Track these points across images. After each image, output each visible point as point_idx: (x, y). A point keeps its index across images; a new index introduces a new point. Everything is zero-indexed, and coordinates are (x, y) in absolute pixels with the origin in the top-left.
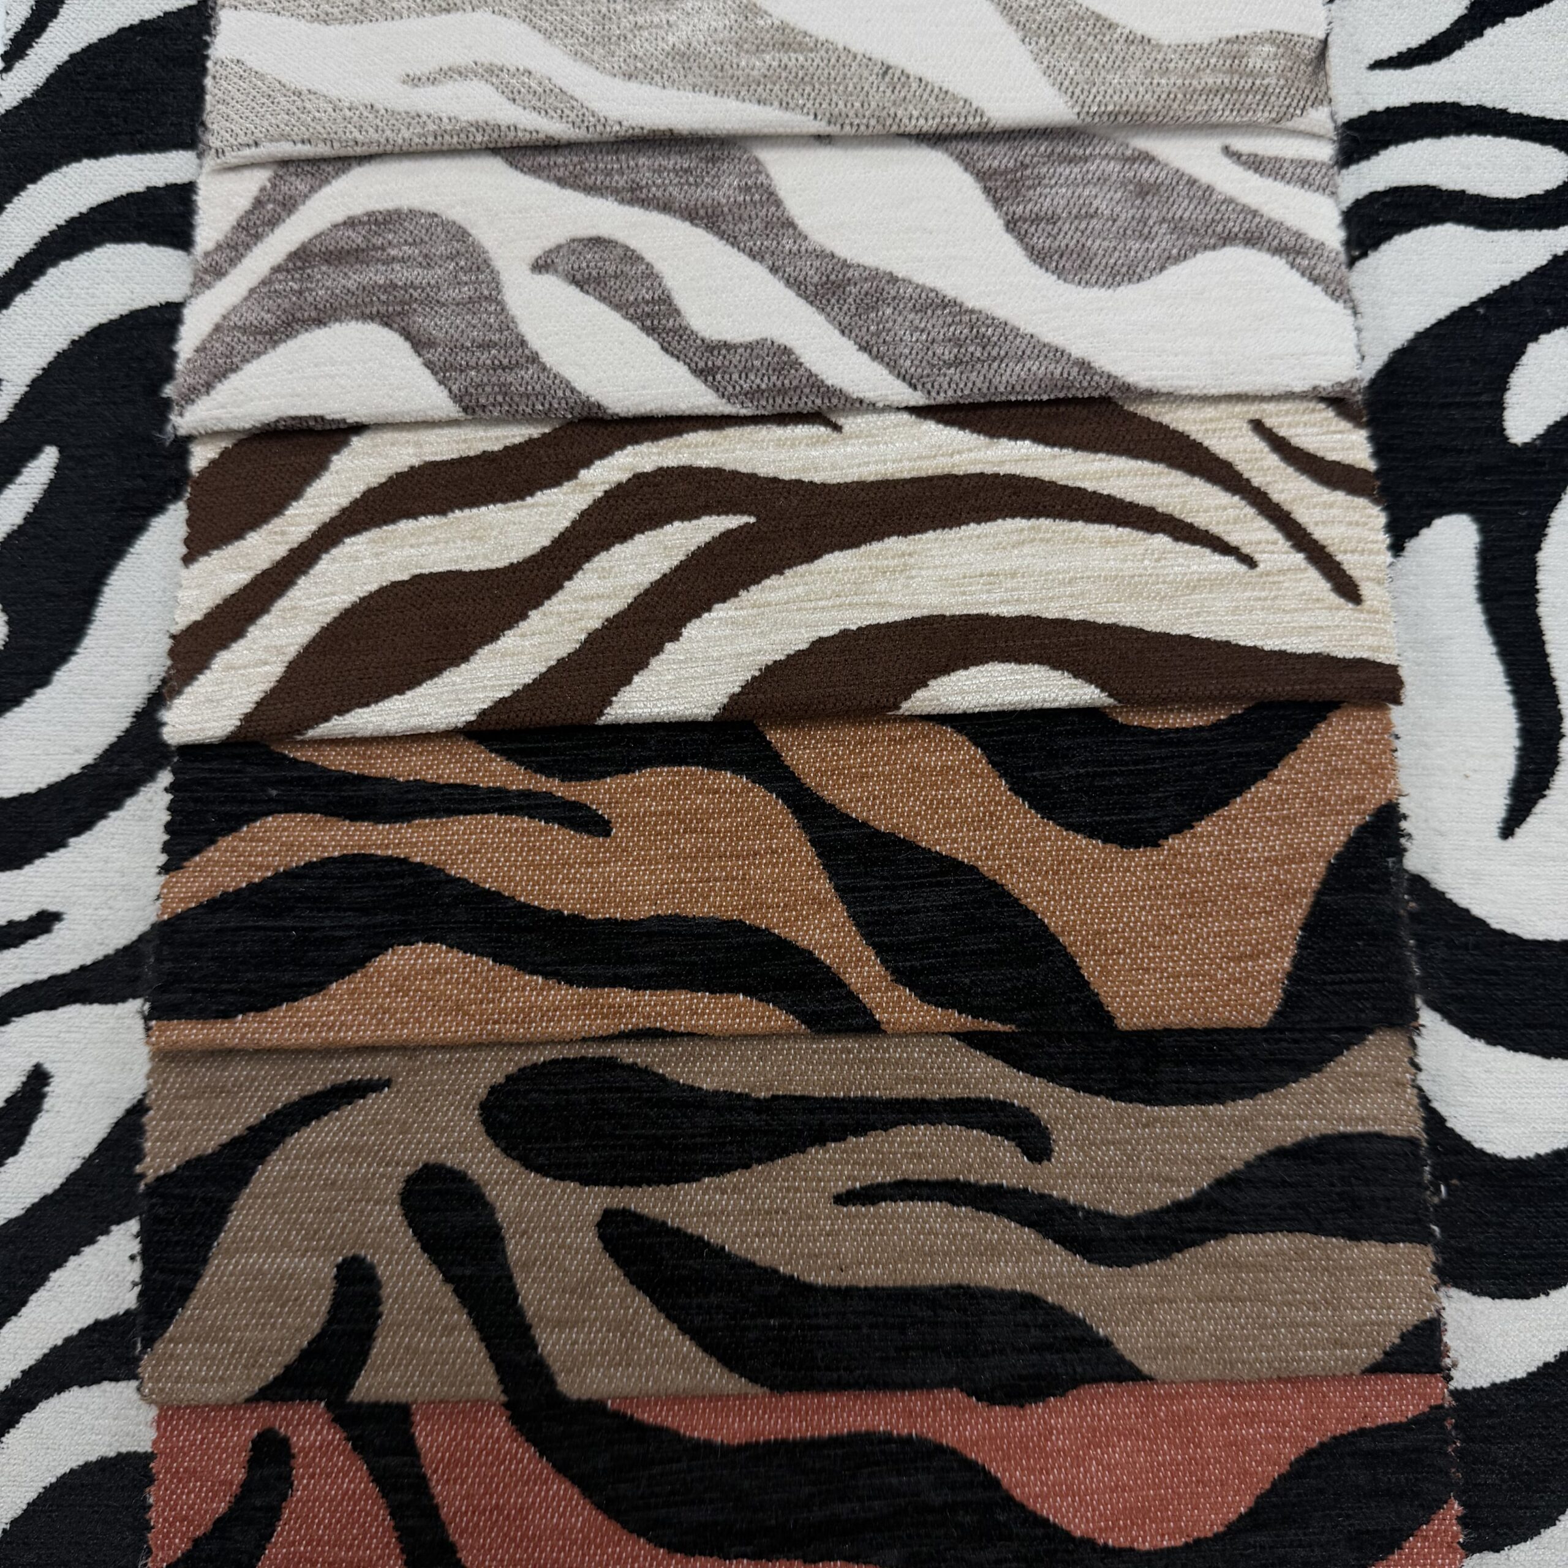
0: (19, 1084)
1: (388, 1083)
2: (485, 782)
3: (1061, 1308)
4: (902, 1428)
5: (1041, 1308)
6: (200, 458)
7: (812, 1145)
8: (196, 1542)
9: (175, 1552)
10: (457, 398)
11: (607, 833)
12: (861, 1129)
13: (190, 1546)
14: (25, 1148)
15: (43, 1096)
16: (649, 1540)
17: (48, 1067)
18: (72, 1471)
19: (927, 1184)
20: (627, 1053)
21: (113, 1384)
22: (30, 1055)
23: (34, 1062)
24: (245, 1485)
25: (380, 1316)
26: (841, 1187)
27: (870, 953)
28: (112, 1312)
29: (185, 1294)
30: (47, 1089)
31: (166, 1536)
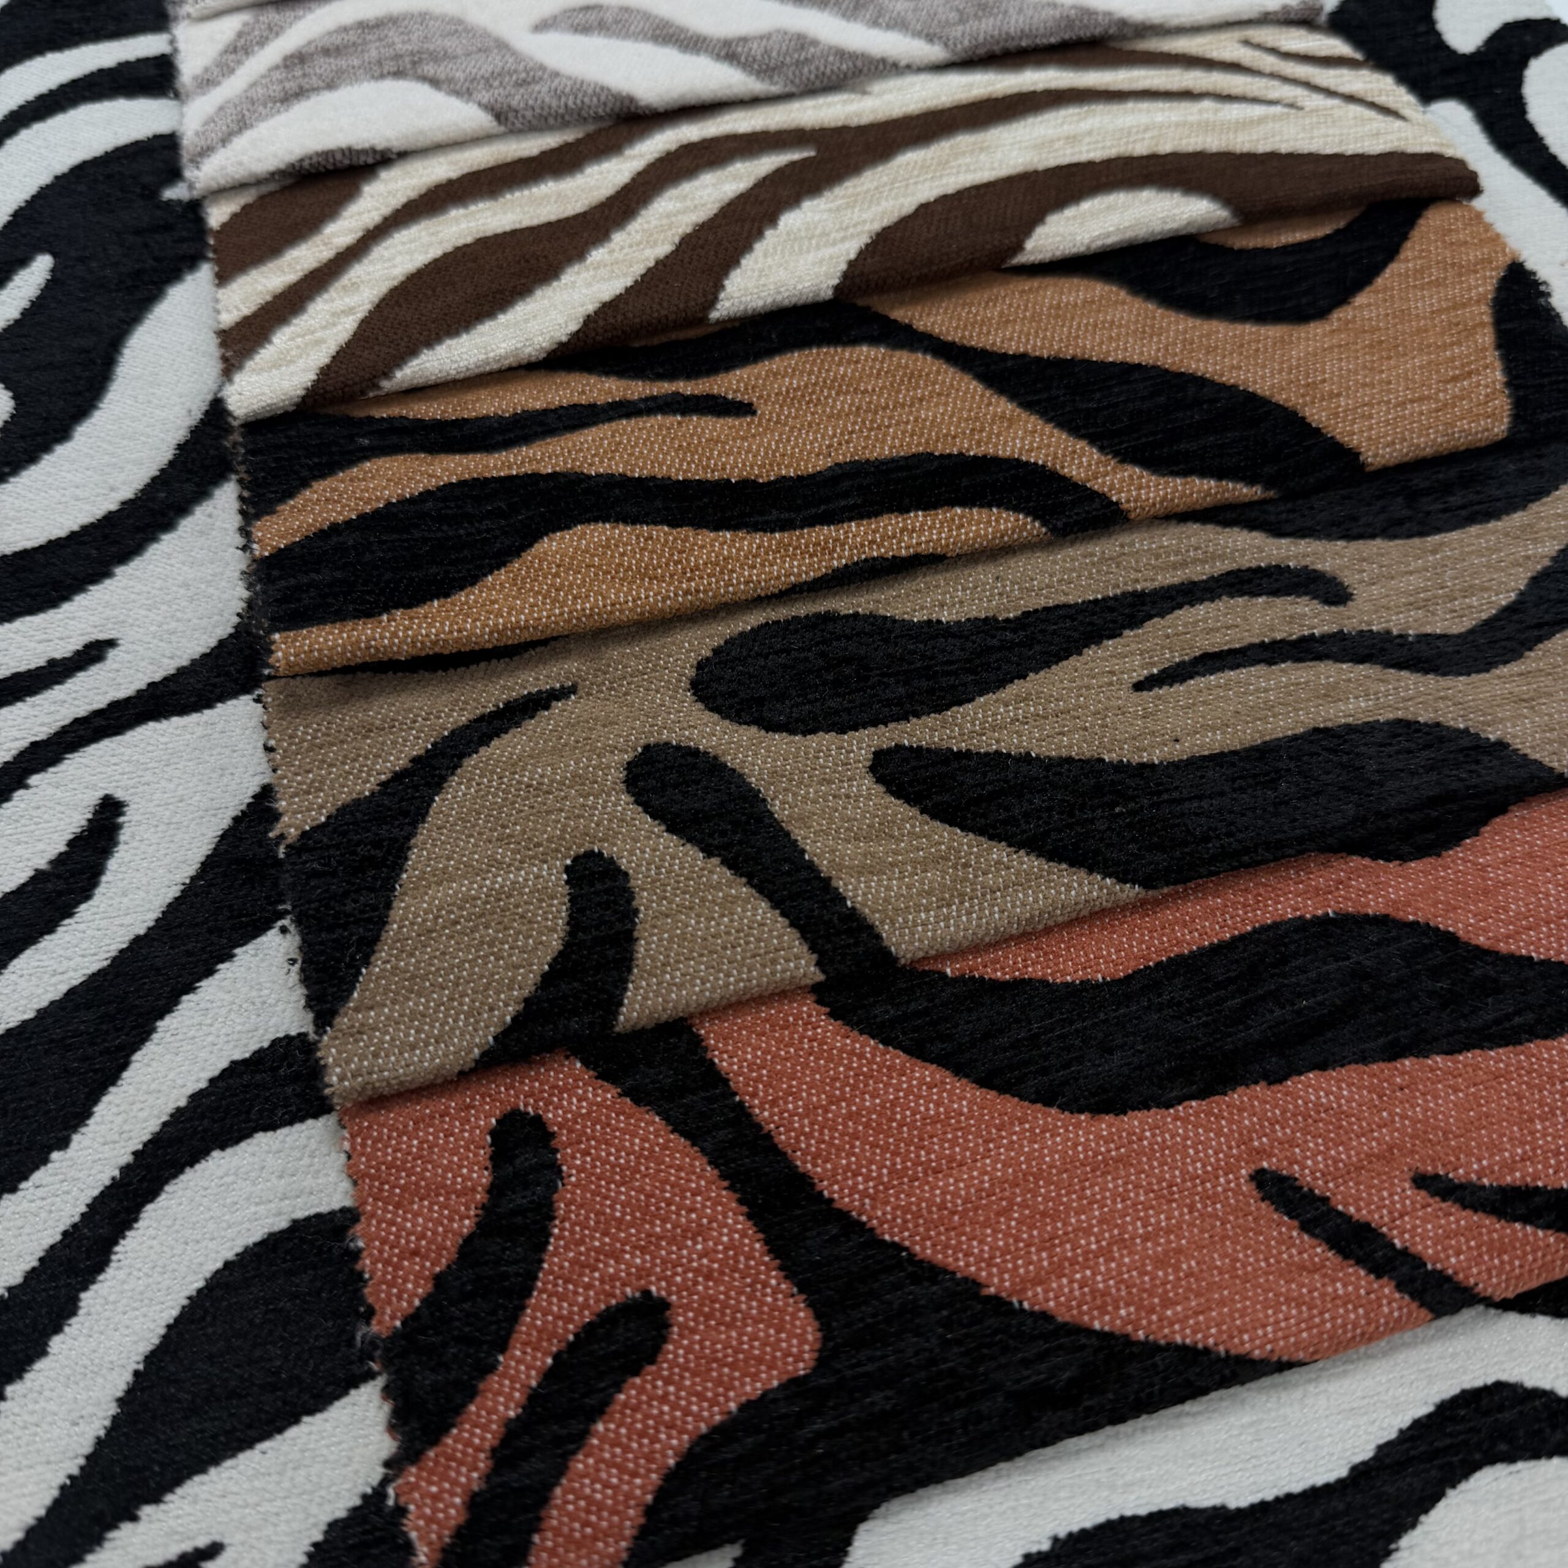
0: (84, 823)
1: (573, 689)
2: (601, 399)
3: (1438, 725)
4: (1311, 909)
5: (1417, 731)
6: (217, 215)
7: (1087, 646)
8: (438, 1280)
9: (410, 1302)
10: (489, 108)
11: (754, 413)
12: (1135, 622)
13: (430, 1287)
14: (99, 891)
15: (118, 827)
16: (1063, 1108)
17: (120, 795)
18: (227, 1264)
19: (1232, 652)
20: (843, 604)
21: (270, 1134)
22: (94, 787)
23: (101, 794)
24: (493, 1190)
25: (636, 912)
26: (1136, 677)
27: (1081, 445)
28: (254, 1047)
29: (368, 946)
30: (121, 819)
31: (391, 1284)
